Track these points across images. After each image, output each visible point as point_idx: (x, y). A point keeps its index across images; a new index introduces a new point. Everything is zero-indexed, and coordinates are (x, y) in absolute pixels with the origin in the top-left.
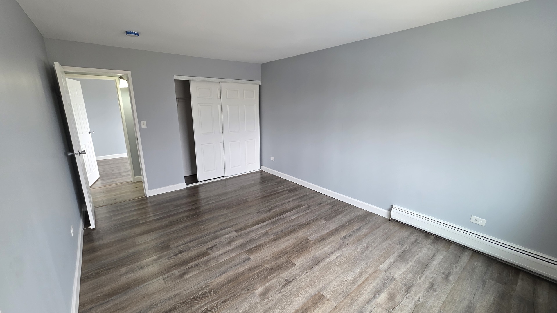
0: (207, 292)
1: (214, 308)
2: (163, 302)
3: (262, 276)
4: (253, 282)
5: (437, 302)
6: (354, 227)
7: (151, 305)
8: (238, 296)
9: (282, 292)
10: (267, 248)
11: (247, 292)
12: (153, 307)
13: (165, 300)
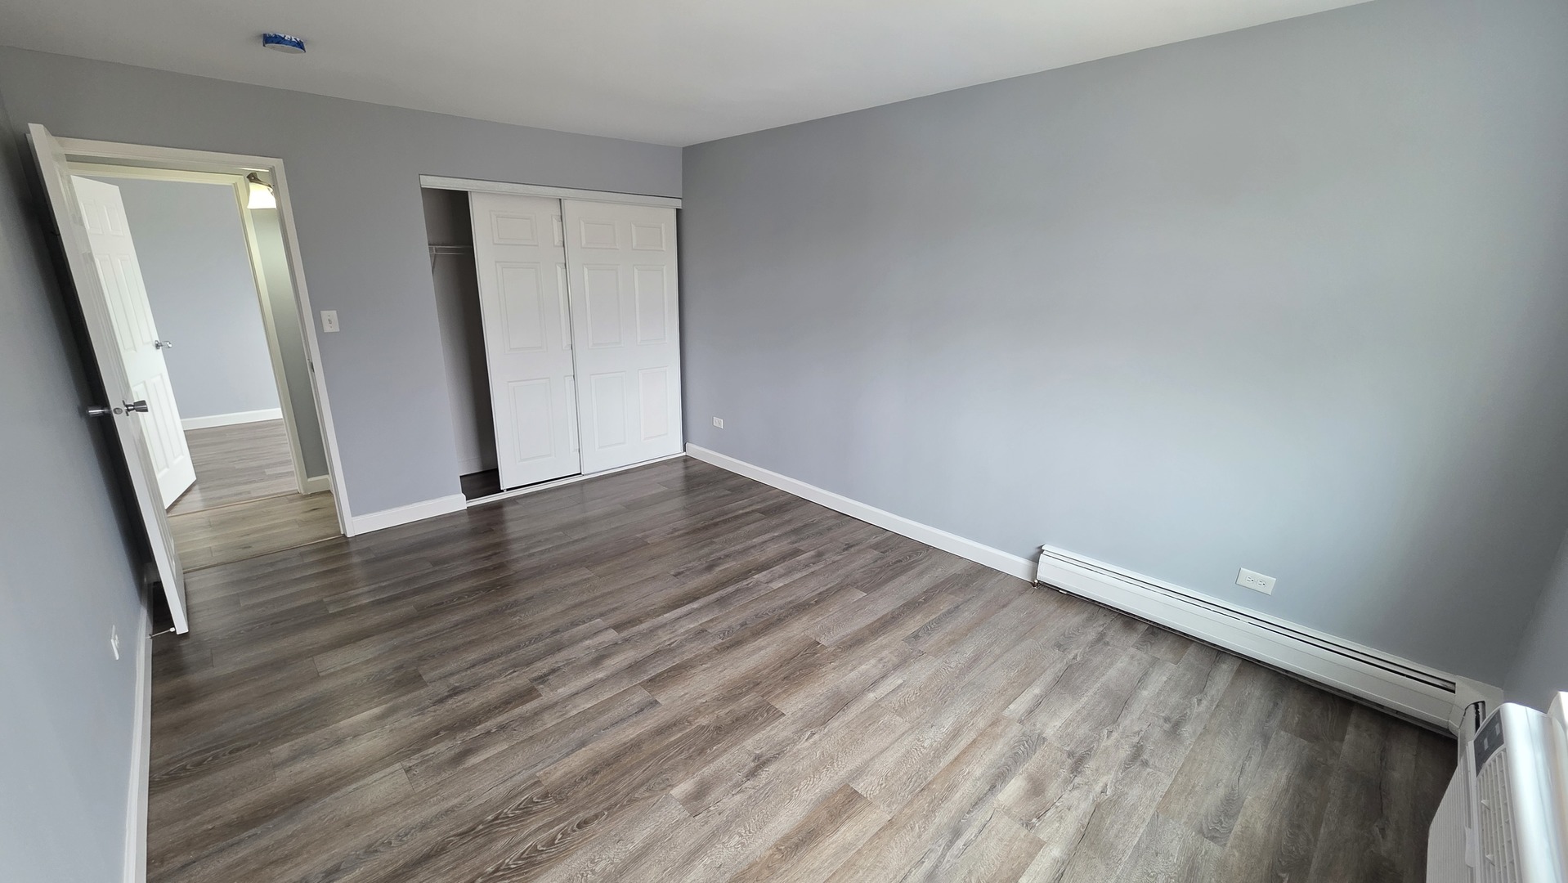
0: (535, 800)
1: (556, 841)
2: (406, 835)
3: (690, 748)
4: (665, 767)
5: (1149, 793)
6: (941, 608)
7: (370, 846)
8: (623, 807)
9: (746, 788)
10: (704, 670)
11: (647, 794)
12: (376, 851)
13: (413, 828)
